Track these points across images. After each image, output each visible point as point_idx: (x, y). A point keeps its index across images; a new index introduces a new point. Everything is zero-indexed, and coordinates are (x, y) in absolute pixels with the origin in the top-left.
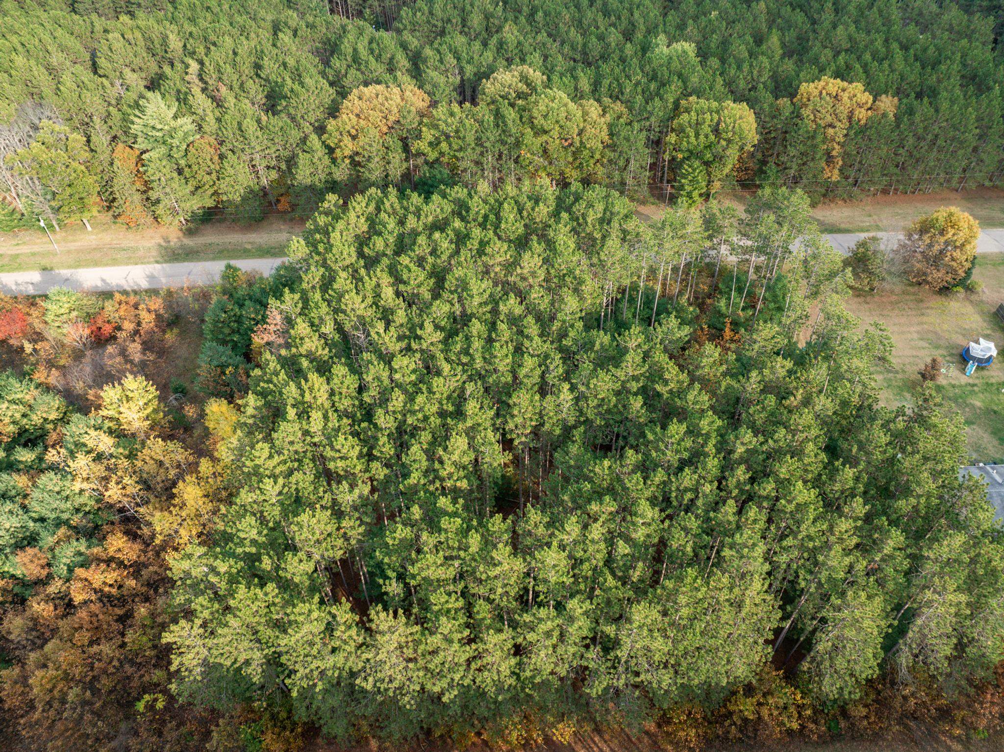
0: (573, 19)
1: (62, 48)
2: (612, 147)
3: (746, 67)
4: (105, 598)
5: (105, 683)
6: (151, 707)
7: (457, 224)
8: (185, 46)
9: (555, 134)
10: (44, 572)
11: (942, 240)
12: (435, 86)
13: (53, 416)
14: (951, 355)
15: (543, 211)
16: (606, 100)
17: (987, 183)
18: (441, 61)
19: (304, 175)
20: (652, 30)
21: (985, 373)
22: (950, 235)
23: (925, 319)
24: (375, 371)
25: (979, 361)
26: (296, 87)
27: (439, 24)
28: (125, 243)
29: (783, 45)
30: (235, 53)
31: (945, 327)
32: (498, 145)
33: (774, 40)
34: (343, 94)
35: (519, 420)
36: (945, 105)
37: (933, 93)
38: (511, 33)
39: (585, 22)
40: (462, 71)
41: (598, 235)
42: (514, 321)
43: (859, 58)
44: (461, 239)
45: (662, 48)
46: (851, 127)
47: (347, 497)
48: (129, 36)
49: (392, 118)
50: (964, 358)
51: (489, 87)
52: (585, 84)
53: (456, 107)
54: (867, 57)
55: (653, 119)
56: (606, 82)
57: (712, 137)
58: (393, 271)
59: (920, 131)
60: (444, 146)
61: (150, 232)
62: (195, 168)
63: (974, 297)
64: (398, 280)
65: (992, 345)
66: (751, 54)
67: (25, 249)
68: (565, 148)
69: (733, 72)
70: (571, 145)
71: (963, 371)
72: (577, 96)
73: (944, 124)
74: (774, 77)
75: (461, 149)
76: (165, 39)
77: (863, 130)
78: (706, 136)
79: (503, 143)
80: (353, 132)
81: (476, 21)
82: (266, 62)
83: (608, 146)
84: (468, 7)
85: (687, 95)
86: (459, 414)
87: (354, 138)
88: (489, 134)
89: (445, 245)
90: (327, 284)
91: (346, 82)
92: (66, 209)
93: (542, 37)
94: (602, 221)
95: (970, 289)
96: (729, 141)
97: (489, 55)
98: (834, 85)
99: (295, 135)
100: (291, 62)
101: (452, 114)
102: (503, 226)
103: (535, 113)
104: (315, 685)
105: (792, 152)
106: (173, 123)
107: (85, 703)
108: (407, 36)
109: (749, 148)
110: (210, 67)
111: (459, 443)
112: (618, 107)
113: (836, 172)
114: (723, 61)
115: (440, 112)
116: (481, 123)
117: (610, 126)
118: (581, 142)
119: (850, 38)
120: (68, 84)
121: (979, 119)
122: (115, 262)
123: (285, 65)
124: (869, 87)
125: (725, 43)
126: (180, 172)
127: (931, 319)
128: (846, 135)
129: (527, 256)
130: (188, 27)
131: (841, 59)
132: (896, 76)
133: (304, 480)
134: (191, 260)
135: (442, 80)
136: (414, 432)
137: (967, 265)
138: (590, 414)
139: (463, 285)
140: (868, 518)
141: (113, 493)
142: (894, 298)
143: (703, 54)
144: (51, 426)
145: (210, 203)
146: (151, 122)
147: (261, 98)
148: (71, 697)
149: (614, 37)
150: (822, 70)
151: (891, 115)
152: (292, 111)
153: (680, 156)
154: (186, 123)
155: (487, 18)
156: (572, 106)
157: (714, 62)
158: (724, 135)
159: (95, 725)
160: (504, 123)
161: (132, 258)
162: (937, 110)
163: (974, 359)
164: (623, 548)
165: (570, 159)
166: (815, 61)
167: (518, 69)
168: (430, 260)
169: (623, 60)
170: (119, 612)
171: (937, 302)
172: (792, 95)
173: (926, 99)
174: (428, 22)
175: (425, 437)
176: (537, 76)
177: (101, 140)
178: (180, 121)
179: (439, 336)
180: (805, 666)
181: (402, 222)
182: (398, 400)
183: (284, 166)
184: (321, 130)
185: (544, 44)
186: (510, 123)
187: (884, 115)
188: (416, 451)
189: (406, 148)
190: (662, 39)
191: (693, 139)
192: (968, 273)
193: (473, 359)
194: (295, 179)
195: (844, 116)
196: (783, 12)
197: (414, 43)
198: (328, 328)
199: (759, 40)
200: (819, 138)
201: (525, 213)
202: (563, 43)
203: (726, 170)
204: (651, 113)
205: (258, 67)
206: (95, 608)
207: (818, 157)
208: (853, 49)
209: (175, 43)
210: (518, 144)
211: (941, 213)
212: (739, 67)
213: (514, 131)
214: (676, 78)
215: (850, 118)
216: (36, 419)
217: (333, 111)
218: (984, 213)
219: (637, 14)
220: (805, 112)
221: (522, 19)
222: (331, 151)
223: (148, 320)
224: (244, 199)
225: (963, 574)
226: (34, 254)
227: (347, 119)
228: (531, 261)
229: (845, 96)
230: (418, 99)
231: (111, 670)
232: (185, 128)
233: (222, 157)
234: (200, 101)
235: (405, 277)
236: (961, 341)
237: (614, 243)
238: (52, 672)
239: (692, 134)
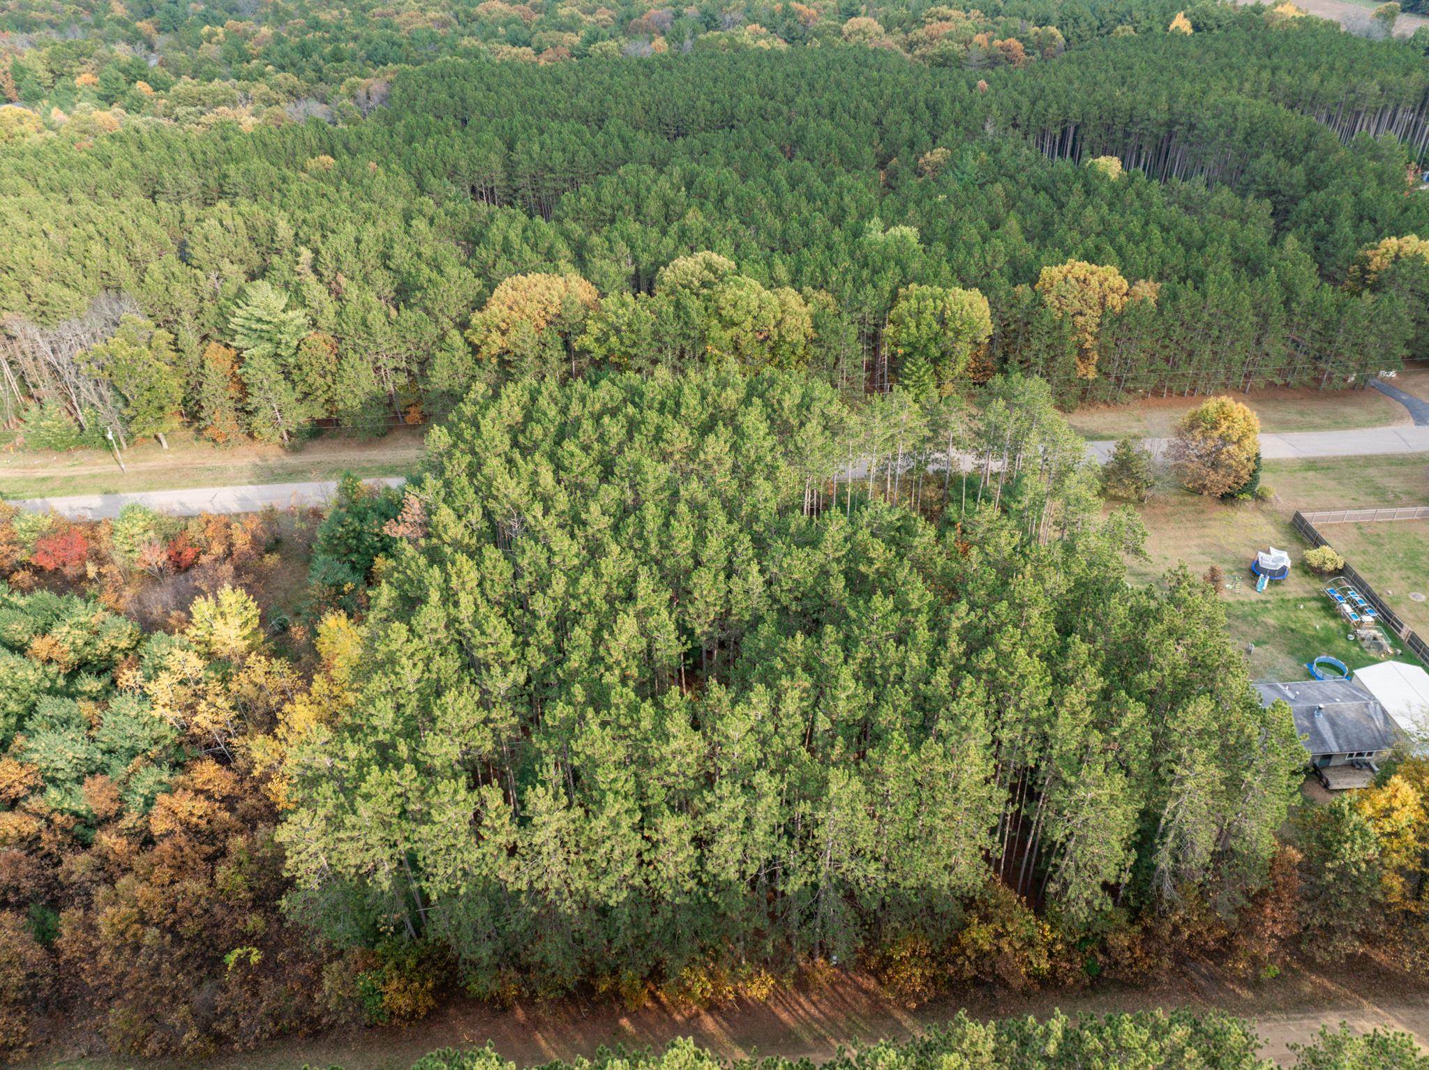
0: (770, 206)
1: (146, 237)
2: (818, 342)
3: (977, 251)
4: (192, 831)
5: (190, 927)
6: (243, 962)
7: (630, 409)
8: (297, 234)
9: (748, 325)
10: (116, 807)
11: (1216, 434)
12: (604, 275)
13: (124, 644)
14: (1239, 570)
15: (731, 397)
16: (807, 289)
17: (1278, 381)
18: (611, 250)
19: (440, 378)
20: (865, 215)
21: (1279, 589)
22: (1223, 429)
23: (1207, 531)
24: (531, 554)
25: (1272, 573)
26: (434, 275)
27: (609, 211)
28: (210, 463)
29: (1024, 230)
30: (358, 241)
31: (1232, 539)
32: (680, 340)
33: (1013, 223)
34: (491, 286)
35: (700, 604)
36: (1211, 288)
37: (1199, 278)
38: (694, 219)
39: (786, 208)
40: (636, 260)
41: (794, 422)
42: (698, 508)
43: (1112, 242)
44: (633, 427)
45: (875, 232)
46: (1104, 315)
47: (500, 684)
48: (228, 222)
49: (552, 310)
50: (1254, 572)
51: (667, 275)
52: (782, 272)
53: (628, 297)
54: (1122, 239)
55: (866, 309)
56: (807, 270)
57: (936, 327)
58: (552, 457)
59: (1187, 318)
60: (613, 339)
61: (243, 450)
62: (306, 369)
63: (1265, 507)
64: (558, 467)
65: (1285, 554)
66: (985, 240)
67: (84, 471)
68: (762, 342)
69: (961, 257)
70: (767, 338)
71: (1254, 586)
72: (773, 283)
73: (1214, 310)
74: (1012, 262)
75: (634, 345)
76: (272, 230)
77: (1119, 318)
78: (930, 326)
79: (687, 337)
80: (503, 326)
81: (653, 207)
82: (398, 250)
83: (812, 341)
84: (643, 192)
85: (906, 284)
86: (630, 597)
87: (503, 333)
88: (668, 327)
89: (614, 428)
90: (474, 470)
91: (494, 274)
92: (140, 419)
93: (734, 222)
94: (799, 406)
95: (1260, 498)
96: (958, 333)
97: (669, 242)
98: (1080, 268)
99: (431, 331)
100: (427, 251)
101: (624, 305)
102: (683, 412)
103: (722, 303)
104: (458, 888)
105: (1035, 344)
106: (283, 316)
107: (161, 951)
108: (570, 225)
109: (983, 339)
110: (326, 256)
111: (627, 625)
112: (823, 296)
113: (1093, 369)
114: (951, 247)
115: (610, 302)
116: (659, 314)
117: (814, 317)
118: (780, 335)
119: (1103, 220)
120: (156, 275)
121: (1256, 306)
122: (197, 484)
123: (419, 255)
124: (1124, 272)
125: (954, 228)
126: (287, 375)
127: (1214, 531)
128: (1099, 325)
129: (711, 438)
130: (300, 214)
131: (1090, 243)
132: (1155, 258)
134: (294, 481)
135: (613, 270)
136: (577, 618)
137: (1251, 466)
138: (785, 599)
139: (637, 468)
140: (1106, 695)
141: (203, 719)
142: (1169, 509)
143: (927, 239)
144: (120, 656)
145: (320, 414)
146: (258, 313)
147: (388, 291)
148: (147, 940)
149: (819, 222)
150: (1067, 254)
151: (1152, 302)
152: (428, 303)
153: (901, 351)
154: (298, 316)
155: (666, 205)
156: (766, 294)
157: (940, 248)
158: (951, 325)
159: (174, 978)
160: (687, 314)
161: (218, 477)
162: (1205, 296)
163: (1265, 571)
164: (823, 723)
165: (768, 356)
166: (1061, 244)
167: (702, 255)
168: (596, 446)
169: (829, 247)
170: (209, 850)
171: (1222, 512)
172: (1033, 282)
173: (1189, 282)
174: (595, 209)
175: (590, 621)
176: (723, 262)
177: (189, 338)
178: (291, 314)
179: (607, 521)
180: (1052, 887)
181: (564, 411)
182: (559, 585)
183: (415, 369)
184: (463, 325)
185: (735, 232)
186: (694, 314)
187: (1143, 302)
188: (580, 634)
189: (567, 345)
190: (876, 223)
191: (913, 330)
192: (1254, 474)
193: (647, 544)
194: (429, 383)
195: (1094, 302)
196: (1024, 194)
197: (577, 230)
198: (475, 516)
199: (995, 224)
200: (1067, 327)
201: (710, 399)
202: (758, 229)
203: (960, 368)
204: (863, 303)
205: (385, 257)
206: (182, 840)
207: (1067, 350)
208: (1106, 231)
209: (284, 230)
210: (703, 339)
211: (1211, 405)
212: (969, 253)
213: (698, 321)
214: (892, 264)
215: (1103, 305)
216: (102, 646)
217: (479, 304)
218: (1276, 416)
219: (847, 199)
220: (1049, 299)
221: (710, 206)
222: (475, 349)
223: (241, 541)
224: (365, 407)
225: (1215, 747)
226: (94, 476)
227: (496, 309)
228: (716, 446)
229: (1094, 281)
230: (582, 290)
231: (198, 911)
232: (297, 322)
233: (339, 357)
234: (316, 291)
235: (566, 463)
236: (1250, 554)
237: (813, 426)
238: (124, 910)
239: (913, 324)
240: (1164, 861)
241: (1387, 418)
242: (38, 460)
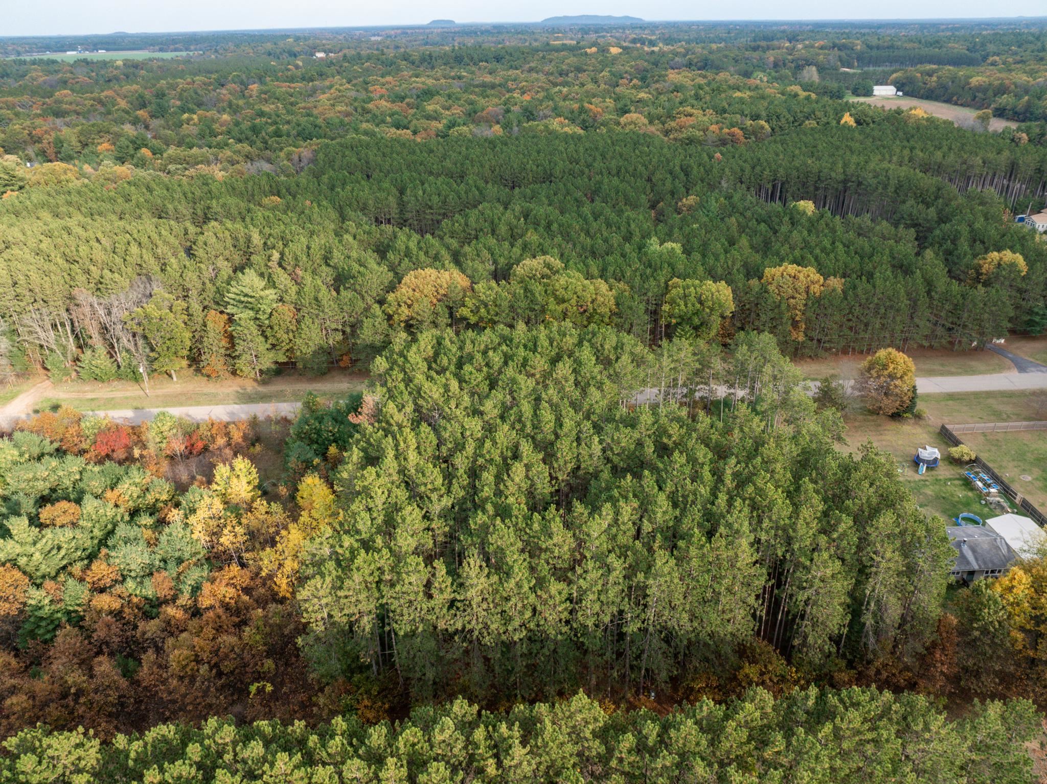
0: (582, 230)
1: (166, 243)
2: (619, 315)
3: (722, 257)
4: (226, 607)
5: (227, 665)
6: (260, 691)
7: (504, 348)
8: (265, 243)
9: (573, 302)
10: (172, 592)
11: (886, 373)
12: (476, 270)
13: (164, 497)
14: (906, 461)
15: (570, 341)
16: (612, 280)
17: (926, 344)
18: (478, 255)
19: (368, 334)
20: (646, 236)
21: (934, 473)
22: (891, 369)
23: (883, 437)
24: (450, 431)
25: (928, 462)
26: (362, 269)
27: (473, 232)
28: (206, 390)
29: (752, 247)
30: (309, 248)
31: (900, 442)
32: (527, 312)
33: (744, 241)
34: (399, 278)
35: (561, 462)
36: (878, 282)
37: (870, 276)
38: (532, 237)
39: (592, 231)
40: (495, 262)
41: (613, 357)
42: (555, 407)
43: (811, 253)
44: (507, 359)
45: (654, 245)
46: (808, 298)
47: (436, 508)
48: (220, 235)
49: (442, 292)
50: (916, 462)
51: (519, 270)
52: (595, 271)
53: (493, 283)
54: (817, 251)
55: (650, 294)
56: (611, 269)
57: (697, 305)
58: (457, 376)
59: (863, 301)
60: (483, 310)
61: (229, 382)
62: (276, 328)
63: (921, 422)
64: (461, 381)
65: (936, 450)
66: (726, 252)
67: (118, 394)
68: (582, 314)
69: (711, 262)
70: (585, 311)
71: (917, 471)
72: (589, 276)
73: (881, 296)
74: (745, 265)
75: (497, 314)
76: (249, 240)
77: (818, 300)
78: (693, 305)
79: (533, 310)
80: (409, 302)
81: (503, 229)
82: (336, 253)
83: (615, 314)
84: (496, 220)
86: (516, 456)
87: (409, 306)
88: (520, 303)
89: (496, 358)
91: (400, 270)
92: (161, 359)
93: (558, 239)
94: (616, 348)
95: (918, 417)
96: (711, 309)
97: (517, 251)
98: (792, 269)
99: (361, 305)
100: (354, 254)
101: (490, 288)
102: (539, 350)
103: (557, 286)
104: (417, 628)
105: (763, 317)
106: (262, 293)
107: (209, 680)
108: (448, 240)
109: (728, 313)
110: (289, 257)
111: (518, 469)
112: (621, 285)
113: (801, 334)
114: (704, 256)
115: (479, 287)
116: (514, 295)
117: (616, 298)
118: (594, 310)
119: (804, 240)
120: (174, 266)
121: (908, 294)
122: (198, 404)
123: (349, 257)
124: (819, 271)
125: (705, 245)
126: (263, 334)
127: (888, 438)
128: (806, 305)
129: (560, 364)
130: (267, 230)
131: (797, 253)
132: (841, 263)
133: (401, 494)
134: (263, 402)
135: (480, 267)
136: (483, 468)
137: (910, 394)
138: (616, 459)
139: (514, 381)
141: (226, 540)
142: (857, 424)
143: (687, 251)
144: (162, 505)
145: (282, 359)
146: (246, 290)
147: (330, 280)
148: (201, 673)
149: (616, 239)
150: (782, 260)
151: (839, 291)
152: (358, 287)
153: (674, 321)
154: (271, 294)
155: (511, 229)
156: (587, 282)
157: (697, 256)
158: (707, 304)
159: (218, 698)
160: (533, 295)
161: (213, 399)
162: (874, 287)
163: (924, 461)
164: (647, 527)
165: (585, 323)
166: (777, 254)
167: (541, 259)
168: (485, 369)
169: (623, 255)
170: (237, 620)
171: (892, 426)
172: (760, 278)
173: (864, 278)
174: (464, 231)
175: (493, 470)
176: (557, 263)
177: (196, 307)
178: (267, 292)
179: (496, 412)
180: (796, 642)
181: (461, 348)
182: (470, 449)
183: (348, 330)
184: (381, 302)
185: (560, 246)
186: (537, 295)
187: (834, 290)
188: (488, 477)
189: (451, 315)
190: (654, 240)
191: (683, 307)
192: (913, 400)
193: (524, 426)
194: (358, 337)
195: (802, 290)
196: (750, 224)
197: (454, 243)
198: (410, 408)
199: (732, 242)
200: (784, 307)
201: (555, 344)
202: (574, 245)
203: (713, 333)
204: (648, 290)
205: (326, 260)
206: (220, 611)
207: (784, 320)
208: (806, 245)
209: (257, 239)
210: (543, 311)
211: (882, 353)
212: (717, 259)
213: (540, 299)
214: (666, 265)
215: (807, 292)
216: (150, 498)
217: (391, 288)
218: (926, 367)
219: (633, 226)
220: (771, 288)
221: (541, 229)
222: (390, 317)
223: (237, 436)
224: (315, 353)
226: (127, 398)
227: (404, 291)
228: (564, 369)
229: (801, 276)
230: (461, 280)
231: (232, 656)
232: (271, 297)
233: (298, 322)
234: (282, 278)
235: (467, 378)
236: (913, 452)
237: (625, 358)
238: (186, 652)
239: (682, 303)
240: (868, 620)
241: (1001, 368)
242: (87, 388)
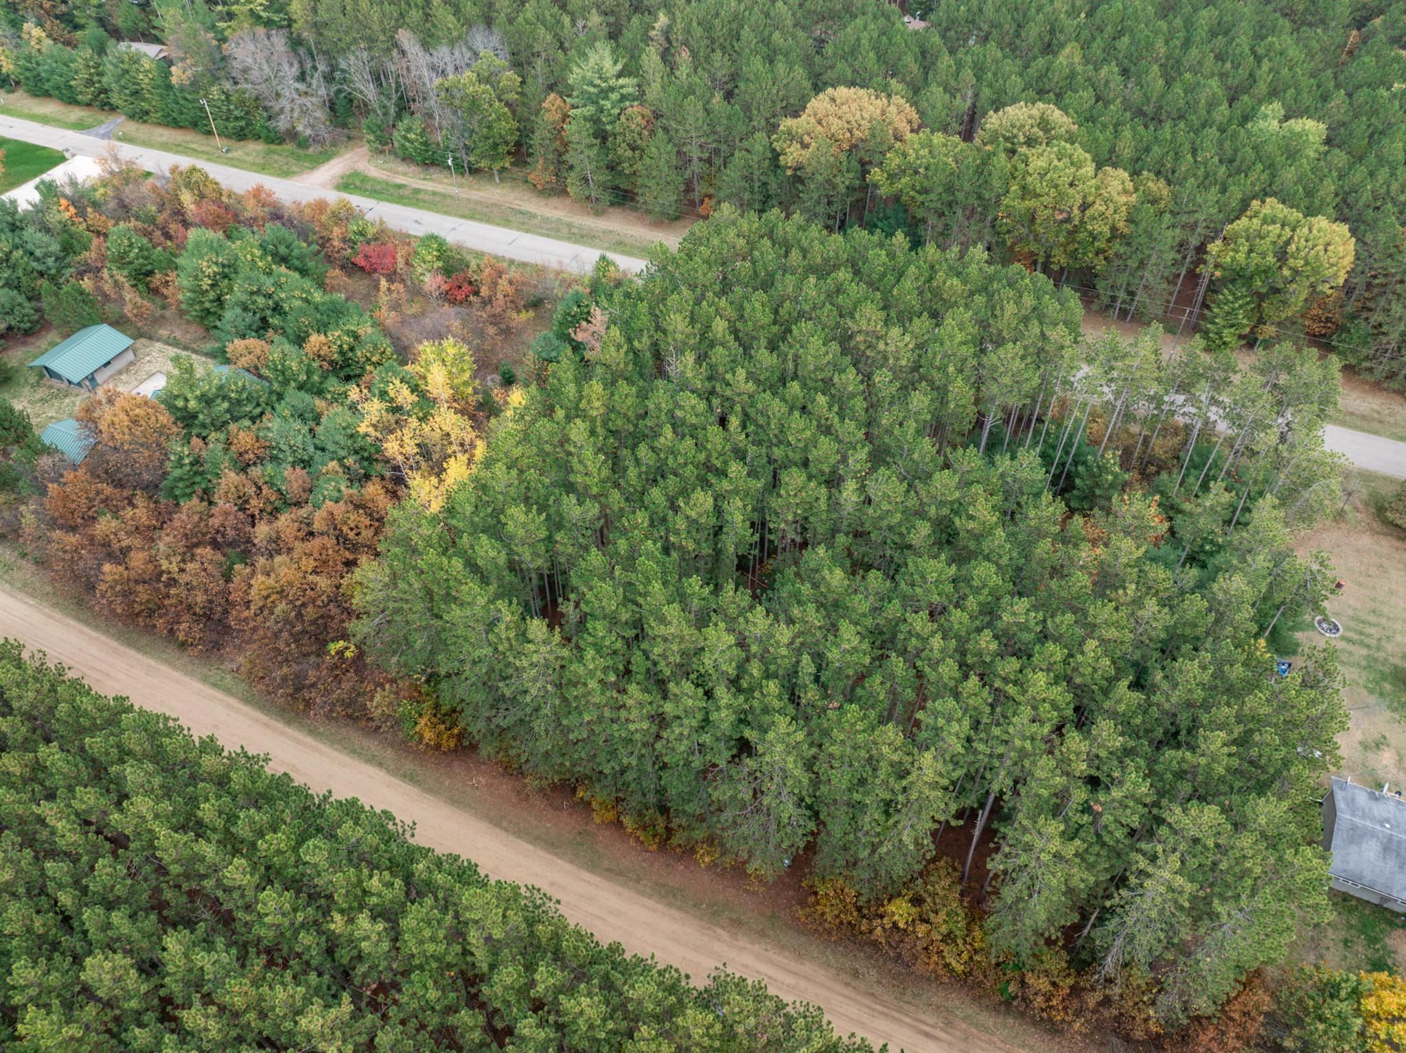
4: (341, 538)
5: (310, 612)
6: (340, 653)
9: (1050, 201)
10: (304, 496)
12: (933, 106)
16: (1145, 175)
19: (733, 178)
20: (1270, 95)
28: (525, 207)
34: (817, 89)
40: (975, 95)
45: (1268, 119)
49: (859, 134)
57: (1271, 259)
60: (906, 179)
61: (555, 202)
62: (619, 139)
67: (429, 186)
68: (1060, 224)
70: (1068, 220)
78: (1264, 256)
80: (806, 139)
83: (1124, 235)
85: (1264, 194)
87: (806, 147)
92: (478, 151)
96: (1296, 272)
97: (1021, 81)
101: (930, 145)
103: (1033, 168)
106: (613, 82)
107: (287, 621)
109: (1326, 288)
112: (1160, 187)
114: (1355, 160)
115: (920, 139)
117: (1132, 209)
118: (1082, 222)
126: (603, 140)
134: (583, 244)
141: (391, 447)
148: (278, 610)
154: (628, 85)
158: (1291, 262)
159: (288, 645)
165: (1063, 240)
167: (1045, 108)
170: (348, 555)
176: (1064, 124)
179: (749, 388)
184: (772, 128)
190: (1277, 109)
191: (1242, 255)
194: (722, 180)
204: (1201, 206)
210: (998, 204)
216: (360, 356)
222: (775, 156)
223: (506, 292)
226: (435, 194)
227: (806, 119)
230: (903, 119)
231: (319, 603)
232: (626, 90)
233: (654, 134)
234: (653, 62)
238: (271, 582)
239: (1244, 248)
242: (402, 168)
